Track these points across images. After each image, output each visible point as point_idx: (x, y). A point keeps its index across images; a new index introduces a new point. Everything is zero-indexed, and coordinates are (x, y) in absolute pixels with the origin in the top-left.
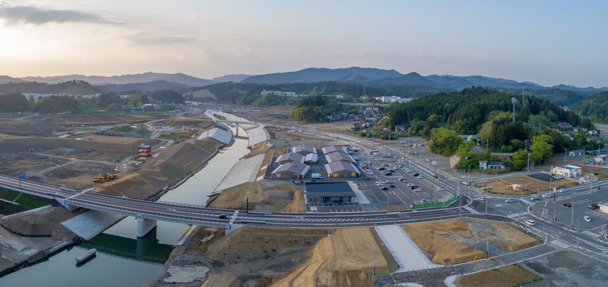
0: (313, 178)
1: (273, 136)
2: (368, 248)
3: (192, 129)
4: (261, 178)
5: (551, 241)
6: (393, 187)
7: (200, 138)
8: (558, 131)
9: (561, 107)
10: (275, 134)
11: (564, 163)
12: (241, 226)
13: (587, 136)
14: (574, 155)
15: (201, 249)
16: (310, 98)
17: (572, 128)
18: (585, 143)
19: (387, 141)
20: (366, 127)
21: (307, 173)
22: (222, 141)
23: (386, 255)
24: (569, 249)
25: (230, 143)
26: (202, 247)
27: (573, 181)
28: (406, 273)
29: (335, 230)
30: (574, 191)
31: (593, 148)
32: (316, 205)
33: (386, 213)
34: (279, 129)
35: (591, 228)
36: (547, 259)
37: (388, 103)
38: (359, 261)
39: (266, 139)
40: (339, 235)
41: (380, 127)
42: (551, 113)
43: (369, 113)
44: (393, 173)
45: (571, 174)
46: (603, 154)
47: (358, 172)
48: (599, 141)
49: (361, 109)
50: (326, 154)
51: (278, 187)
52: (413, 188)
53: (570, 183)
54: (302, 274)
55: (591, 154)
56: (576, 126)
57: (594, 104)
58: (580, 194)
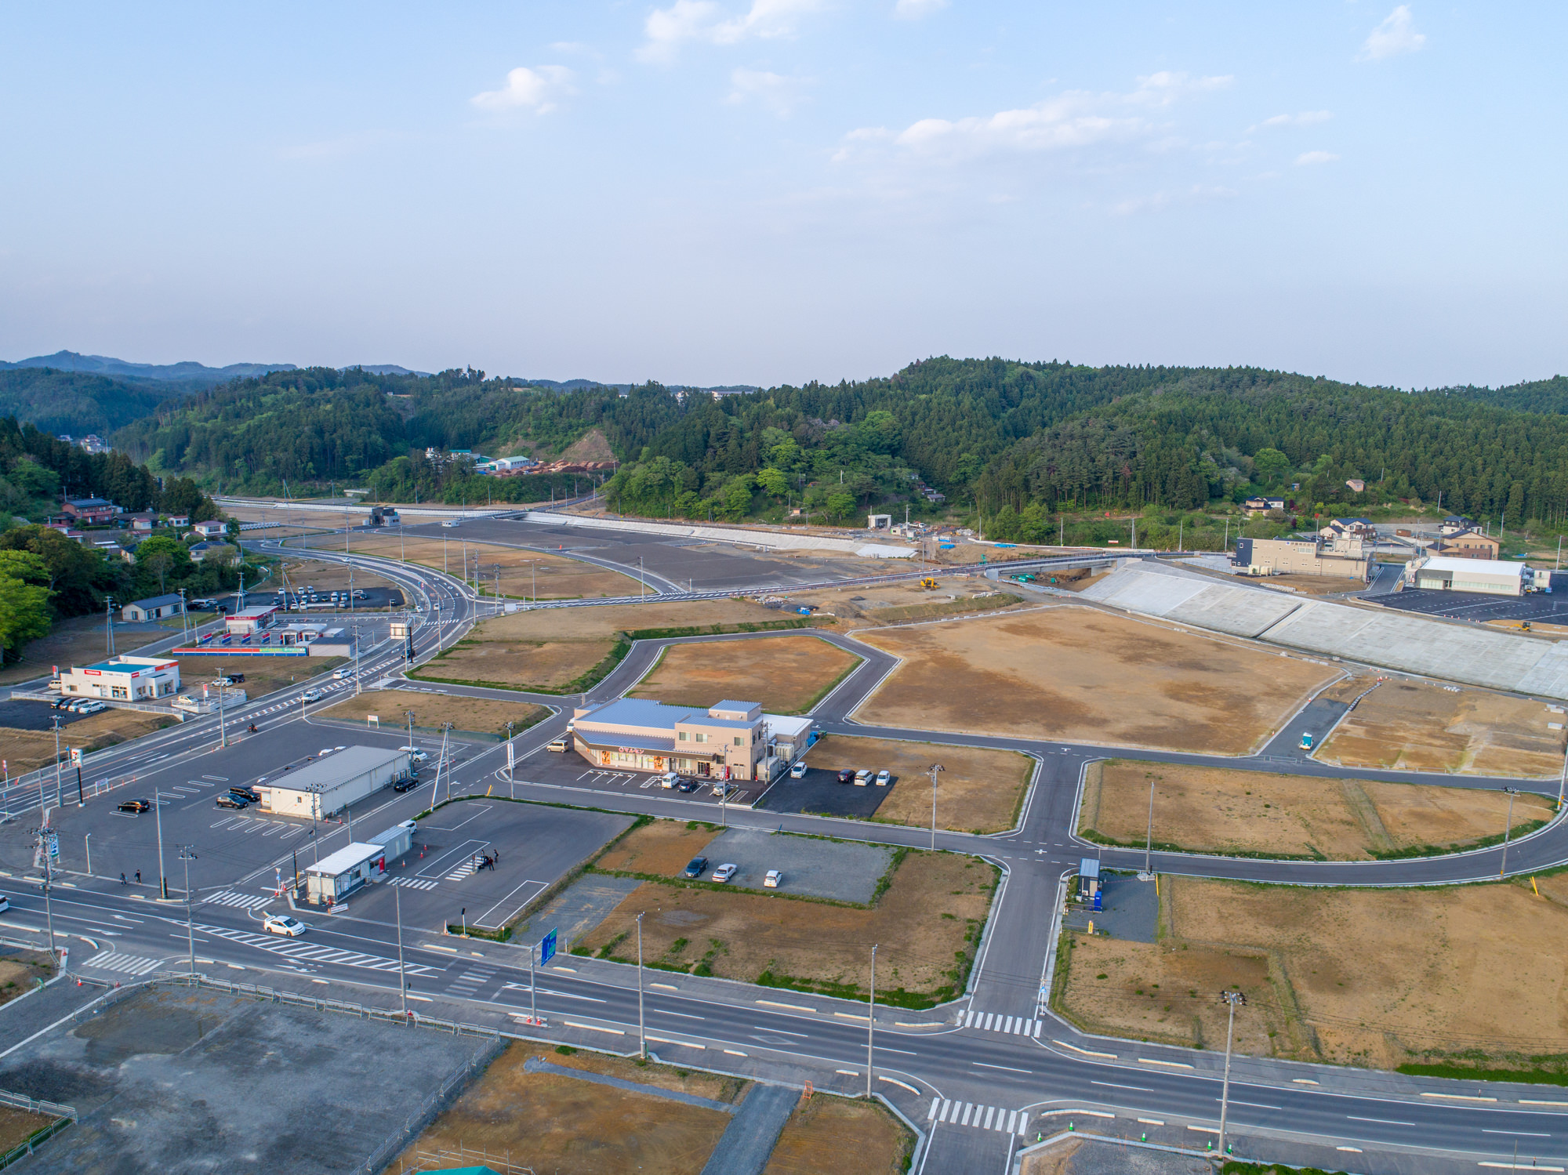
5: (84, 960)
8: (65, 531)
9: (69, 438)
11: (104, 649)
13: (190, 543)
14: (142, 616)
17: (127, 516)
18: (182, 570)
24: (160, 974)
27: (150, 715)
30: (156, 751)
31: (217, 585)
35: (236, 881)
36: (77, 1034)
42: (27, 464)
45: (139, 689)
46: (259, 603)
48: (238, 560)
53: (139, 724)
56: (143, 509)
57: (209, 425)
58: (180, 759)
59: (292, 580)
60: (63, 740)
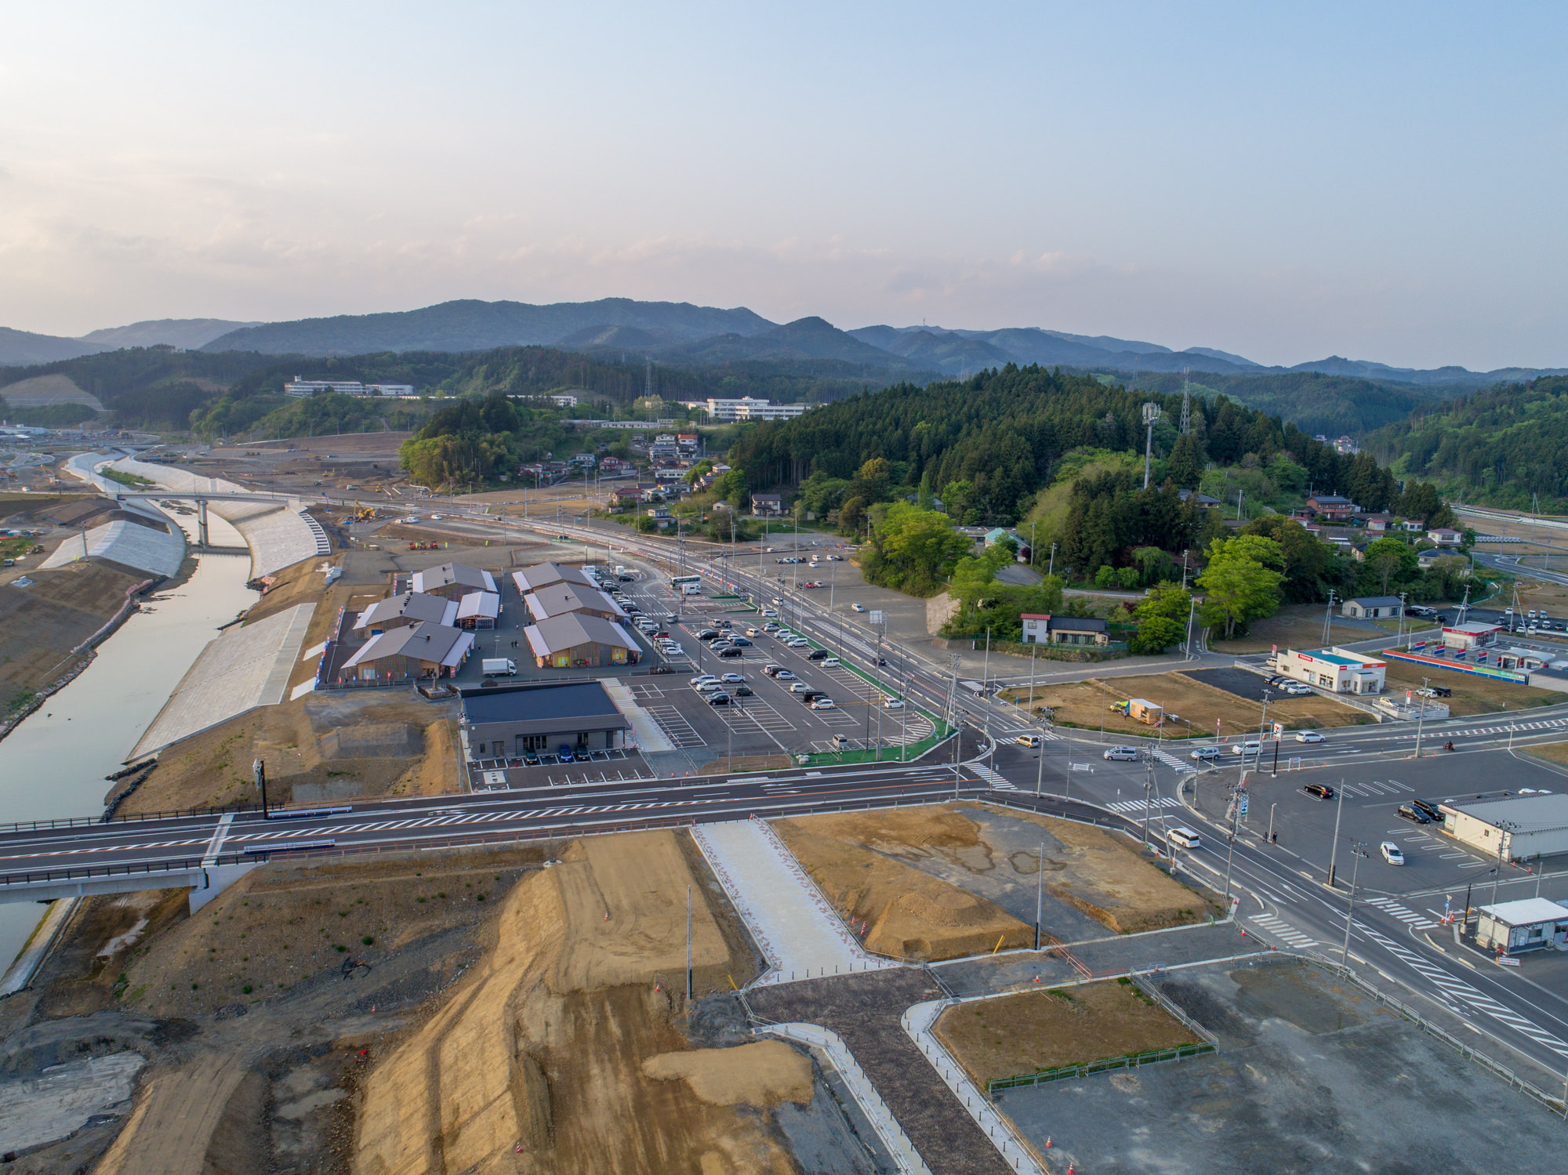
0: (488, 676)
1: (339, 539)
2: (670, 903)
3: (16, 531)
4: (309, 685)
5: (1251, 915)
6: (744, 694)
7: (51, 563)
8: (1305, 524)
9: (1323, 438)
10: (347, 530)
11: (1320, 638)
12: (248, 867)
13: (1420, 549)
14: (1361, 613)
15: (100, 989)
16: (465, 405)
17: (1363, 516)
18: (1407, 574)
19: (724, 546)
20: (657, 500)
21: (467, 658)
22: (147, 569)
23: (725, 923)
24: (1313, 953)
25: (178, 573)
26: (106, 979)
27: (1350, 709)
28: (786, 986)
29: (565, 846)
30: (1349, 744)
31: (1440, 594)
32: (501, 763)
33: (724, 780)
34: (361, 515)
35: (1403, 892)
36: (1232, 977)
37: (728, 421)
38: (642, 948)
39: (314, 551)
40: (579, 861)
41: (701, 499)
42: (1283, 460)
43: (667, 455)
44: (744, 650)
45: (1344, 682)
46: (1481, 620)
47: (634, 647)
48: (1467, 572)
49: (639, 442)
50: (527, 592)
51: (370, 715)
52: (808, 698)
53: (1338, 715)
54: (471, 1009)
55: (1430, 617)
56: (1380, 510)
57: (1461, 431)
58: (1370, 758)
59: (1524, 601)
60: (1269, 714)
